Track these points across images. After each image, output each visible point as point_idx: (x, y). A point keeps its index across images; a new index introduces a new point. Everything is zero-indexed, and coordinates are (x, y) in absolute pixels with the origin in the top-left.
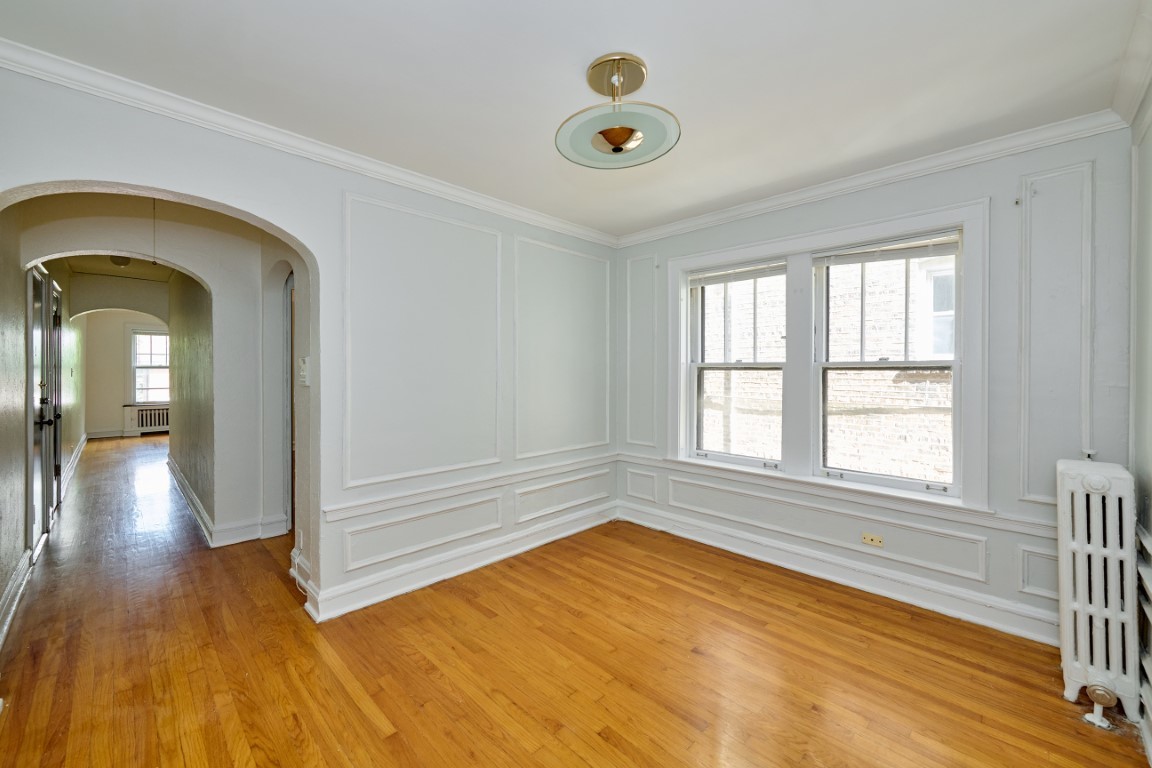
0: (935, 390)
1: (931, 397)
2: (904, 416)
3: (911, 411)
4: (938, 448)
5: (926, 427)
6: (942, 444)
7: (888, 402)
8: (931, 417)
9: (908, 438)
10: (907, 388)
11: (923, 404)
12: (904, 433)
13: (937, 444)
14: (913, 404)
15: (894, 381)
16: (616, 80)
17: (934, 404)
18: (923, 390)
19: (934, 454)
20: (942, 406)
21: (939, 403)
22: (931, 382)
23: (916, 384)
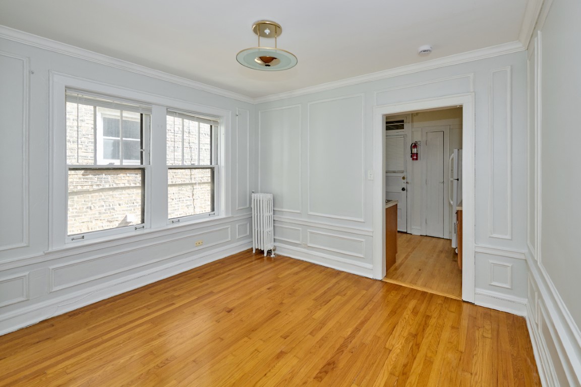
0: (108, 178)
1: (105, 182)
2: (90, 195)
3: (94, 191)
4: (109, 209)
5: (103, 199)
6: (111, 207)
7: (79, 188)
8: (105, 193)
9: (92, 207)
10: (91, 178)
11: (101, 187)
12: (89, 204)
13: (109, 207)
14: (95, 187)
15: (83, 175)
16: (267, 31)
17: (107, 186)
18: (101, 179)
19: (107, 213)
20: (111, 187)
21: (110, 185)
22: (105, 175)
23: (97, 176)
